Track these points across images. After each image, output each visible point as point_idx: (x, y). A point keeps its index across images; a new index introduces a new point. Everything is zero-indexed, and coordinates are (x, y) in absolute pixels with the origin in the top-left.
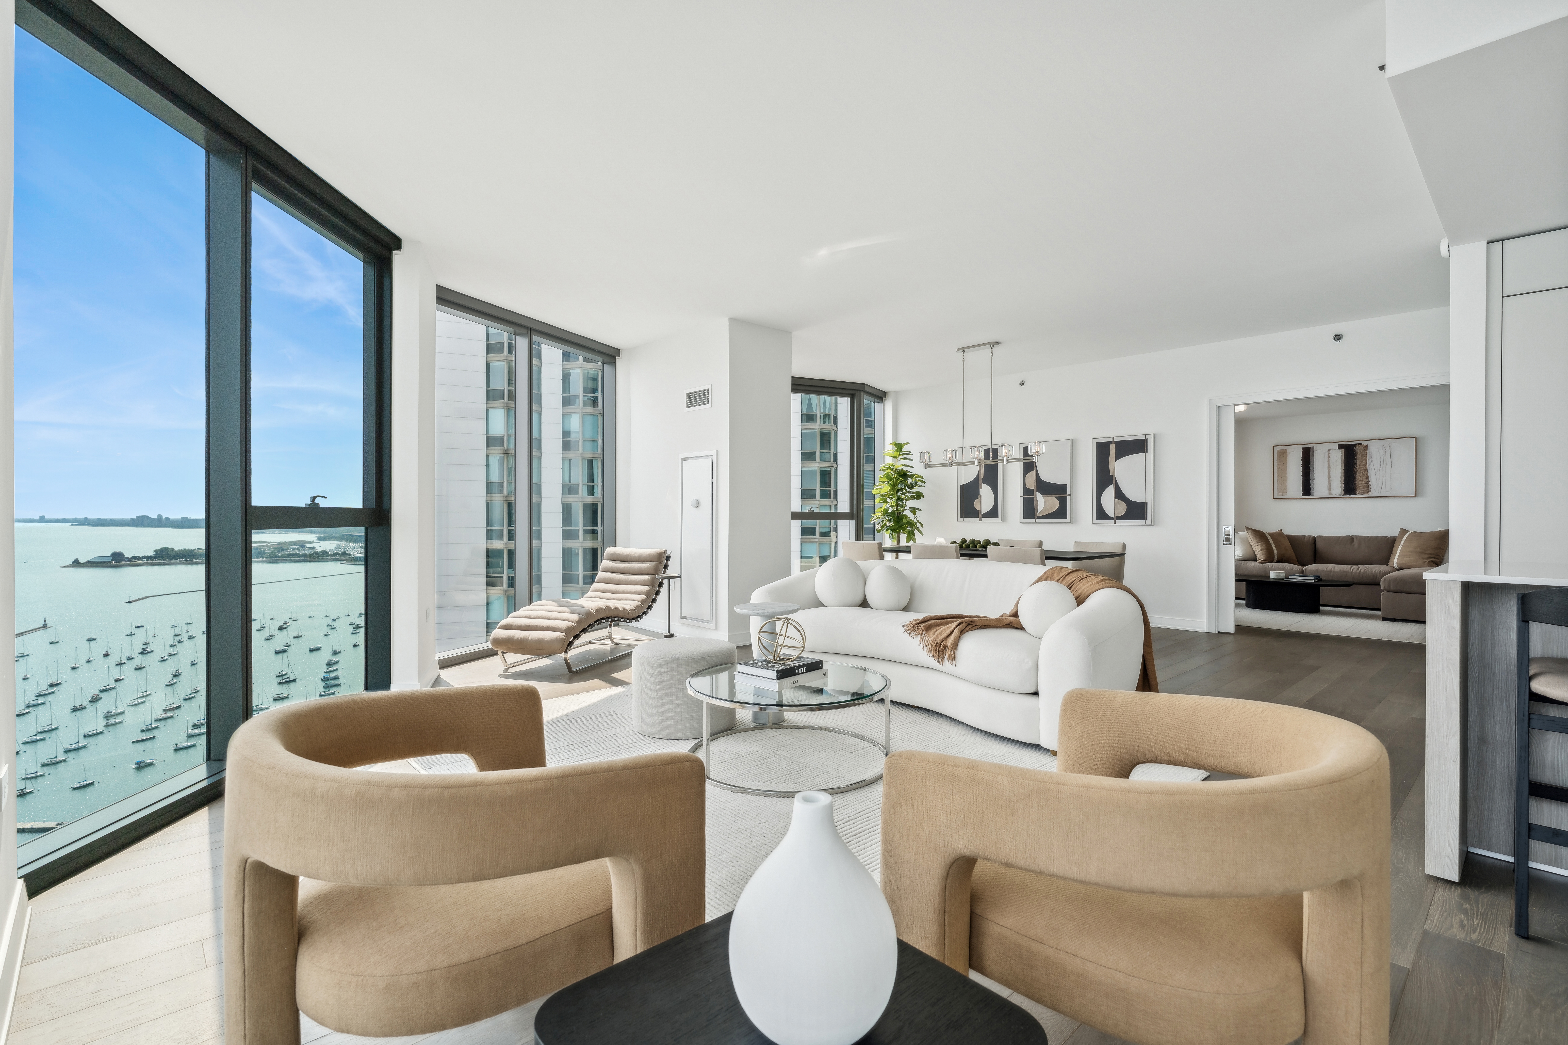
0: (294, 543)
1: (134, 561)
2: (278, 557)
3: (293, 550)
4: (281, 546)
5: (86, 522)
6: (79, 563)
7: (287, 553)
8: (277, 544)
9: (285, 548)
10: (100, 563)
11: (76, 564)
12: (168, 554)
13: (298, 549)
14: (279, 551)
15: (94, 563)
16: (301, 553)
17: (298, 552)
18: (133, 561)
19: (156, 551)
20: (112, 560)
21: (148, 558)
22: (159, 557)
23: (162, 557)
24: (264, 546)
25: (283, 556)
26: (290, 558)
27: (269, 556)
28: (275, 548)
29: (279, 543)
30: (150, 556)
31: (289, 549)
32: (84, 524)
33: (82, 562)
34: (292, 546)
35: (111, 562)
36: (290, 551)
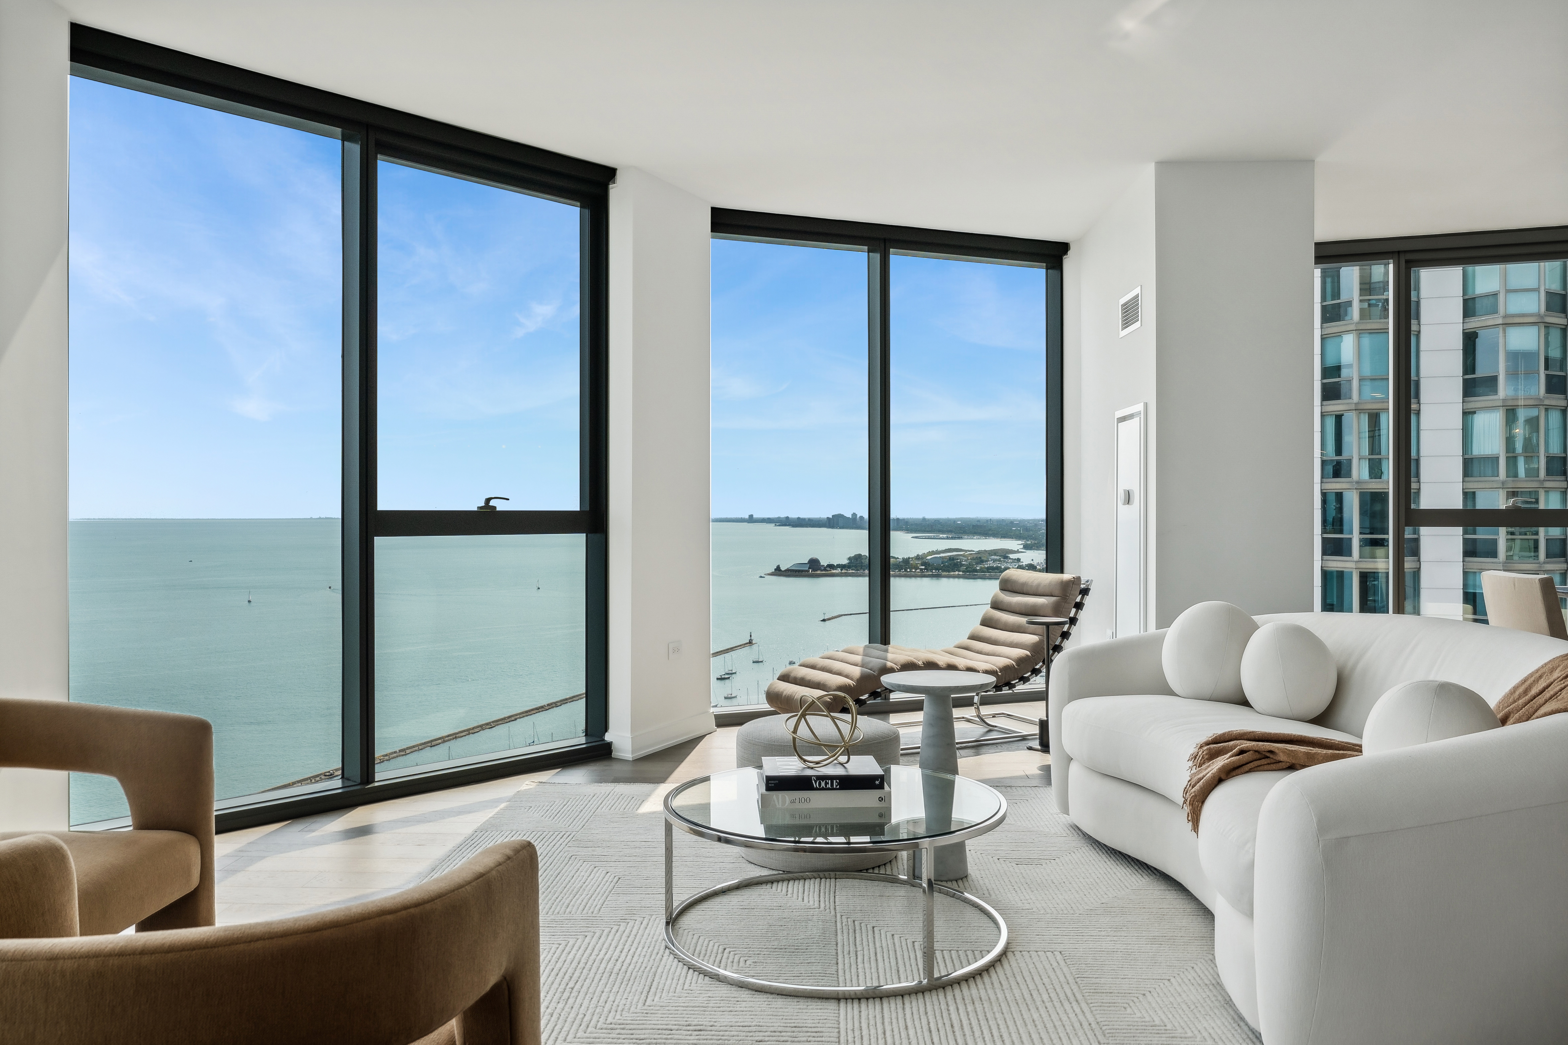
0: (994, 552)
1: (829, 571)
2: (976, 571)
3: (994, 562)
4: (979, 556)
5: (786, 522)
6: (780, 570)
7: (986, 566)
8: (976, 553)
9: (984, 559)
10: (799, 571)
11: (778, 572)
12: (862, 563)
13: (999, 560)
14: (977, 564)
15: (793, 571)
16: (1003, 567)
17: (999, 565)
18: (827, 571)
19: (849, 559)
20: (809, 568)
21: (842, 567)
22: (853, 566)
23: (856, 567)
24: (961, 555)
25: (982, 570)
26: (990, 572)
27: (966, 569)
28: (973, 559)
29: (979, 552)
30: (845, 565)
31: (989, 561)
32: (785, 525)
33: (783, 570)
34: (993, 557)
35: (808, 571)
36: (991, 564)
